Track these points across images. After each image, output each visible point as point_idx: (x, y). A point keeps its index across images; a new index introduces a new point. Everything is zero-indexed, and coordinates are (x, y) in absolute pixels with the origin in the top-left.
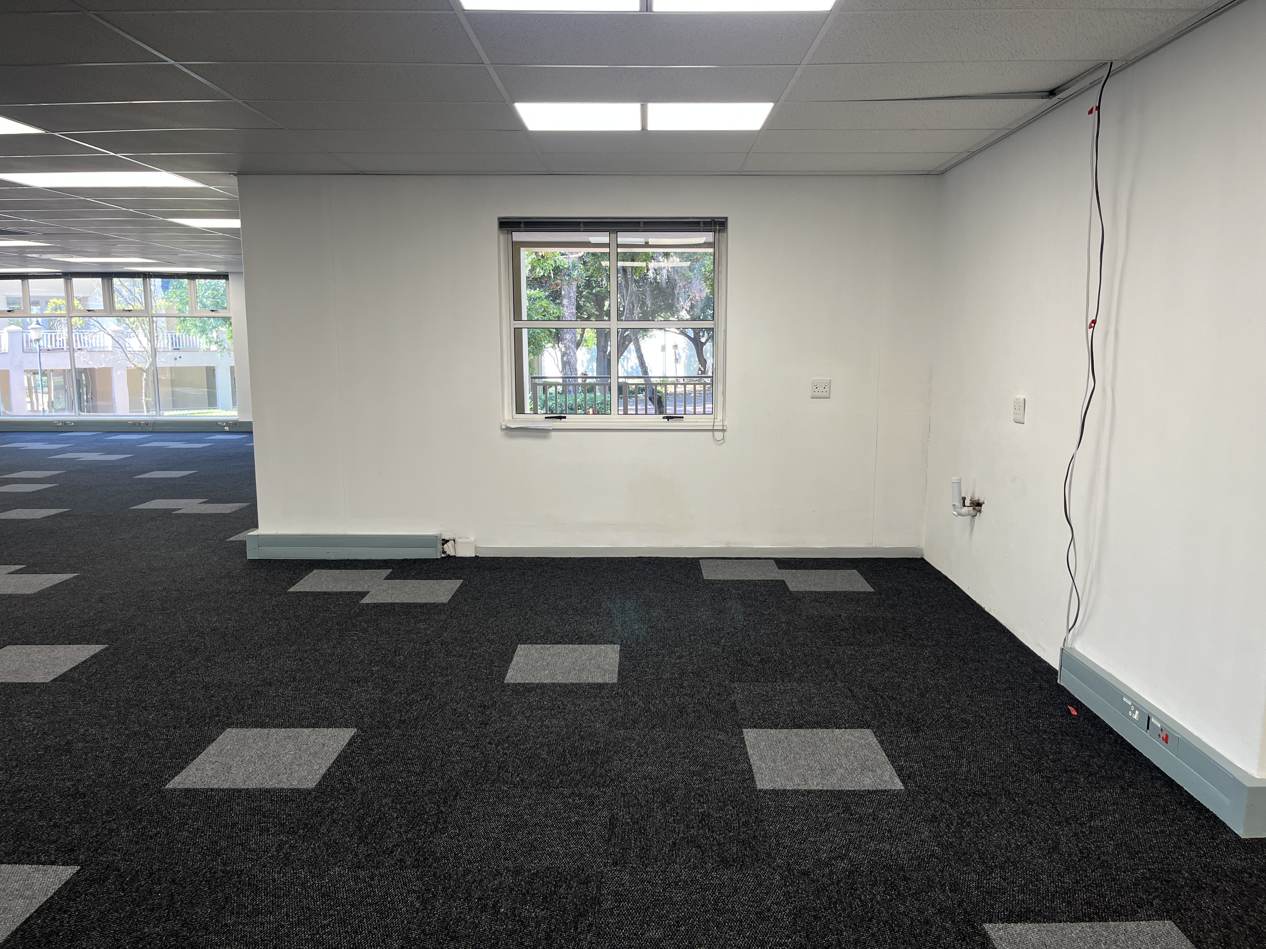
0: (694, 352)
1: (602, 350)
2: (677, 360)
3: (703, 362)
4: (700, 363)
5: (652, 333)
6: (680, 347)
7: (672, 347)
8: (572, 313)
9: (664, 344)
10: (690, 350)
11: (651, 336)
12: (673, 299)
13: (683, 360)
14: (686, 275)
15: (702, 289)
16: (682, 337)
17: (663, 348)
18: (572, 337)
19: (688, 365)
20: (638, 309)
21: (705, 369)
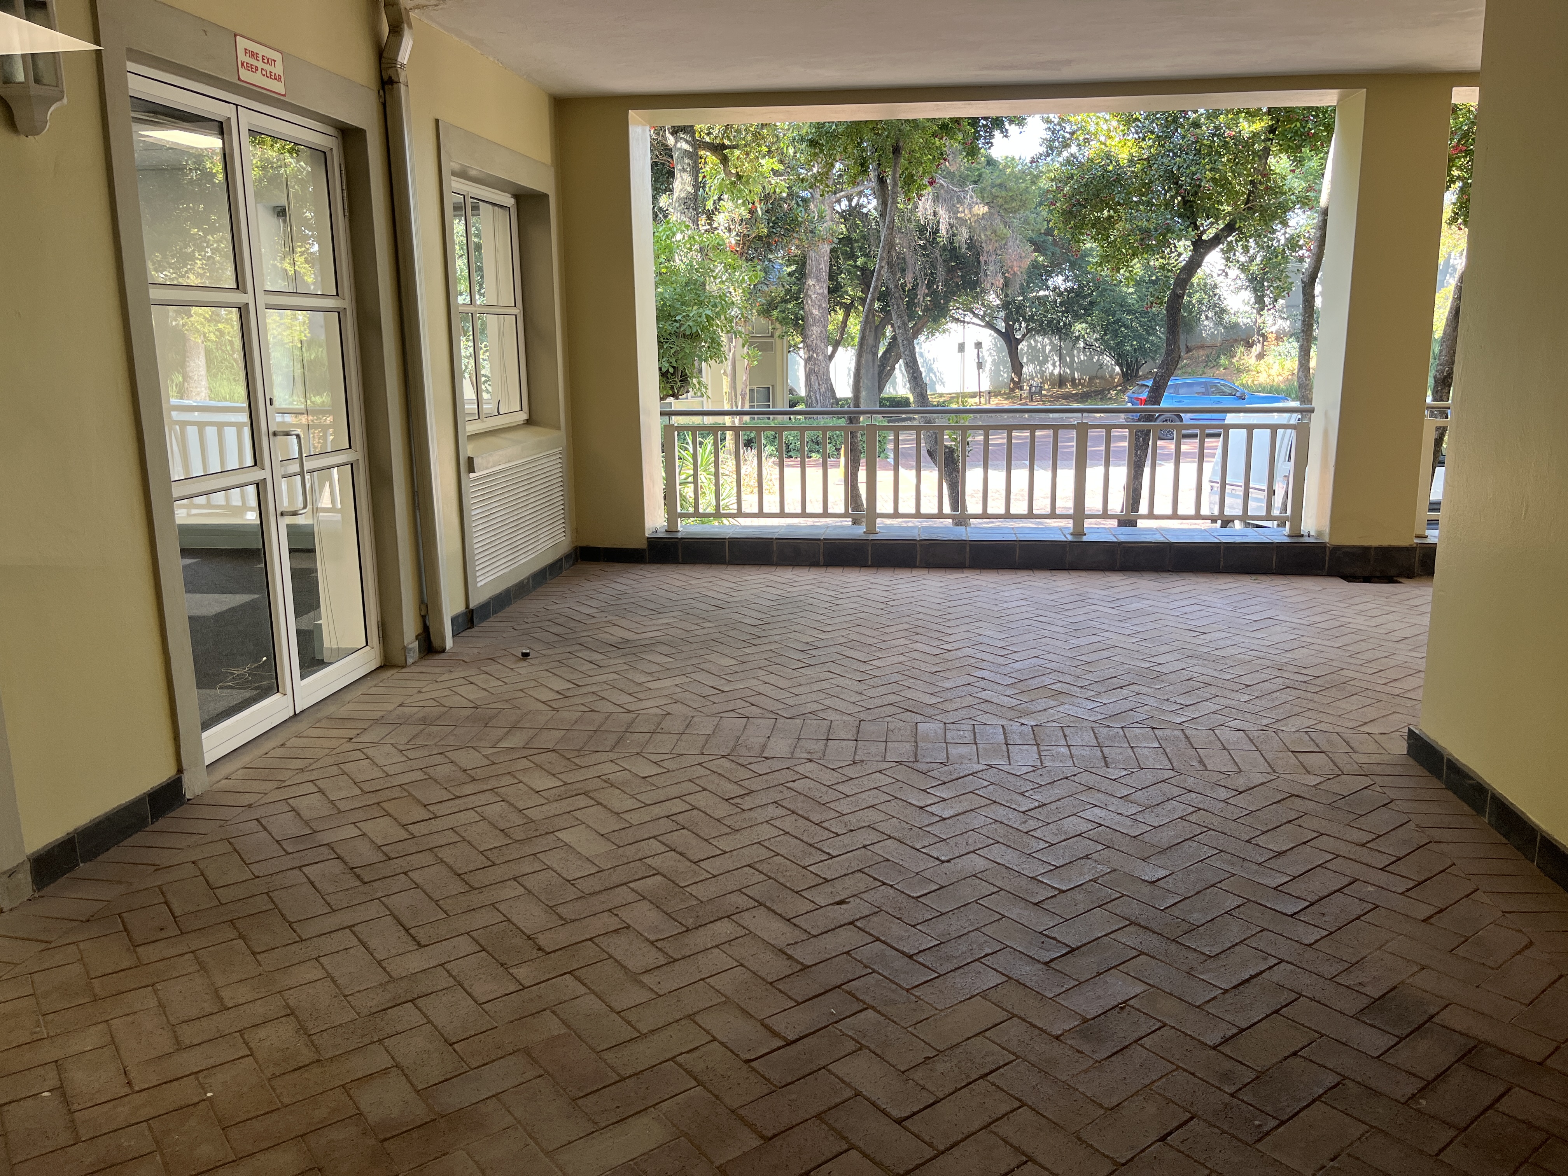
0: (1005, 353)
1: (871, 351)
2: (980, 365)
3: (1017, 367)
4: (1014, 371)
5: (946, 327)
6: (985, 346)
7: (973, 346)
8: (822, 294)
9: (962, 341)
10: (999, 351)
11: (944, 331)
12: (976, 274)
13: (988, 366)
14: (999, 233)
15: (1023, 254)
16: (989, 332)
17: (961, 348)
18: (821, 332)
19: (996, 373)
20: (924, 288)
21: (1020, 379)
